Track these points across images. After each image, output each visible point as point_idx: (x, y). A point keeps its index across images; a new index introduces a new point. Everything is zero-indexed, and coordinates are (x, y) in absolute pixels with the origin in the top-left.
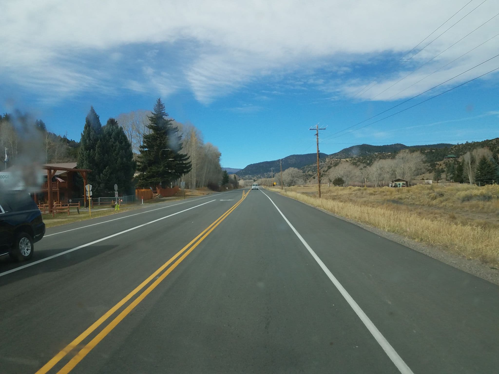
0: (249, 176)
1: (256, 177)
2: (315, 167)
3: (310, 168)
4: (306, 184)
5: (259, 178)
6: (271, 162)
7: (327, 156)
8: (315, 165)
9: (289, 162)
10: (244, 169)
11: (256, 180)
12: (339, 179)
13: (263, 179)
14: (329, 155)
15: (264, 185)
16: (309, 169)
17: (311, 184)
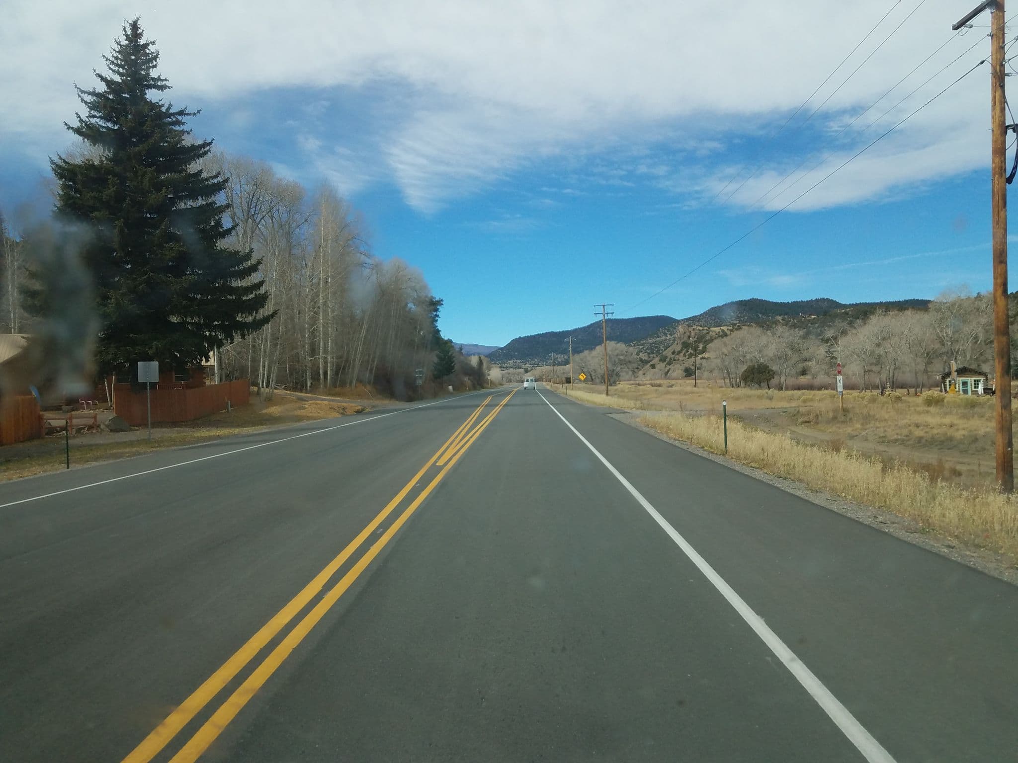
0: (516, 362)
1: (530, 364)
2: (653, 343)
3: (641, 347)
4: (636, 379)
5: (535, 366)
6: (560, 333)
7: (678, 321)
8: (652, 341)
9: (598, 334)
10: (505, 347)
11: (529, 369)
12: (759, 366)
13: (546, 368)
14: (682, 320)
15: (548, 381)
16: (639, 348)
17: (647, 380)
